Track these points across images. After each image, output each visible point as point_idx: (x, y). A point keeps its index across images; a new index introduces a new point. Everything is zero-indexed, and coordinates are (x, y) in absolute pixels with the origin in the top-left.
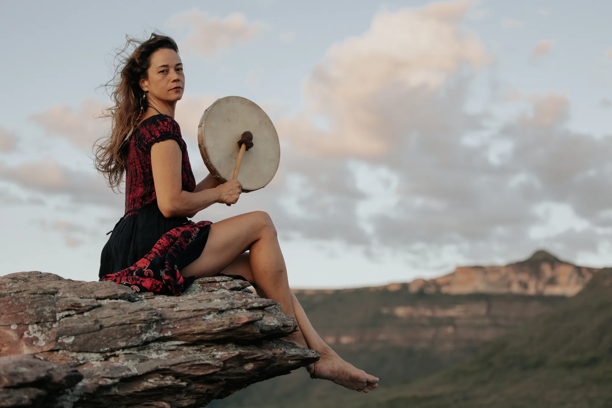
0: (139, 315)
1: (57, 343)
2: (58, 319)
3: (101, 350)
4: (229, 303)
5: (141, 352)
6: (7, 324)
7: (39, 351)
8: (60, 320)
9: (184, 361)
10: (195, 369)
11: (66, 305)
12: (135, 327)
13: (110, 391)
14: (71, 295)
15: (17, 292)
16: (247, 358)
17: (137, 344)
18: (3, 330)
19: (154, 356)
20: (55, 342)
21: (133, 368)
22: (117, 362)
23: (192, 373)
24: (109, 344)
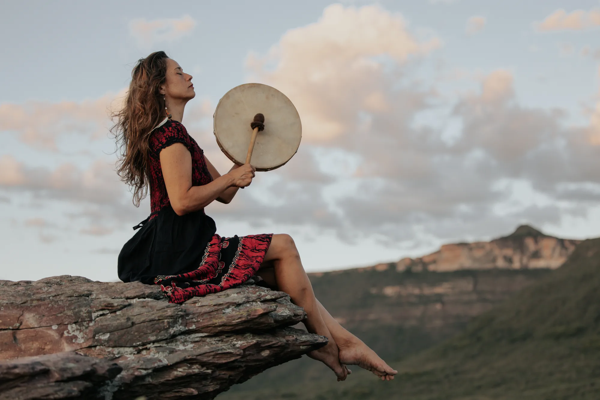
0: (166, 311)
1: (95, 340)
2: (93, 319)
3: (134, 344)
4: (244, 297)
5: (169, 344)
6: (48, 325)
7: (79, 348)
8: (95, 319)
9: (208, 351)
10: (218, 358)
11: (100, 305)
12: (163, 322)
13: (144, 381)
14: (104, 296)
15: (55, 296)
16: (263, 346)
17: (166, 338)
18: (45, 331)
19: (181, 347)
20: (92, 339)
21: (164, 359)
22: (149, 354)
23: (216, 361)
24: (140, 339)
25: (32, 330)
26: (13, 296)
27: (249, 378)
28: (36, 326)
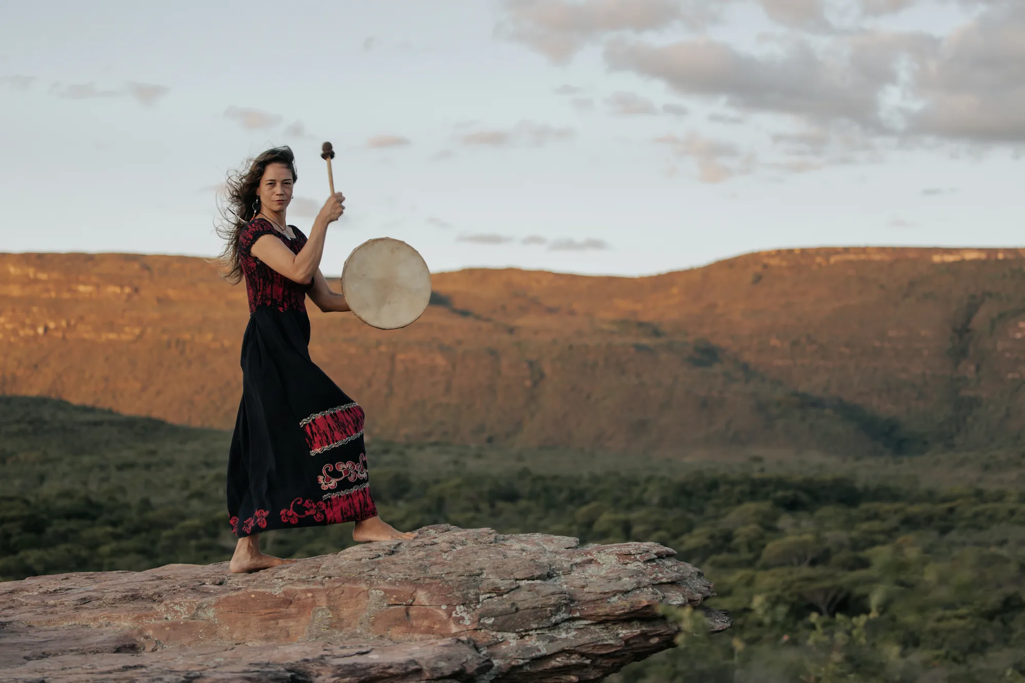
0: (550, 599)
1: (480, 624)
2: (481, 601)
3: (517, 630)
4: (636, 583)
5: (552, 631)
6: (438, 604)
7: (465, 629)
8: (483, 601)
9: (588, 642)
10: (598, 648)
11: (487, 588)
12: (546, 610)
13: (522, 669)
14: (494, 577)
15: (448, 573)
16: (650, 634)
17: (547, 626)
18: (435, 610)
19: (564, 635)
20: (477, 622)
21: (543, 648)
22: (531, 640)
23: (595, 652)
24: (523, 626)
25: (424, 607)
26: (409, 568)
27: (648, 657)
28: (427, 604)
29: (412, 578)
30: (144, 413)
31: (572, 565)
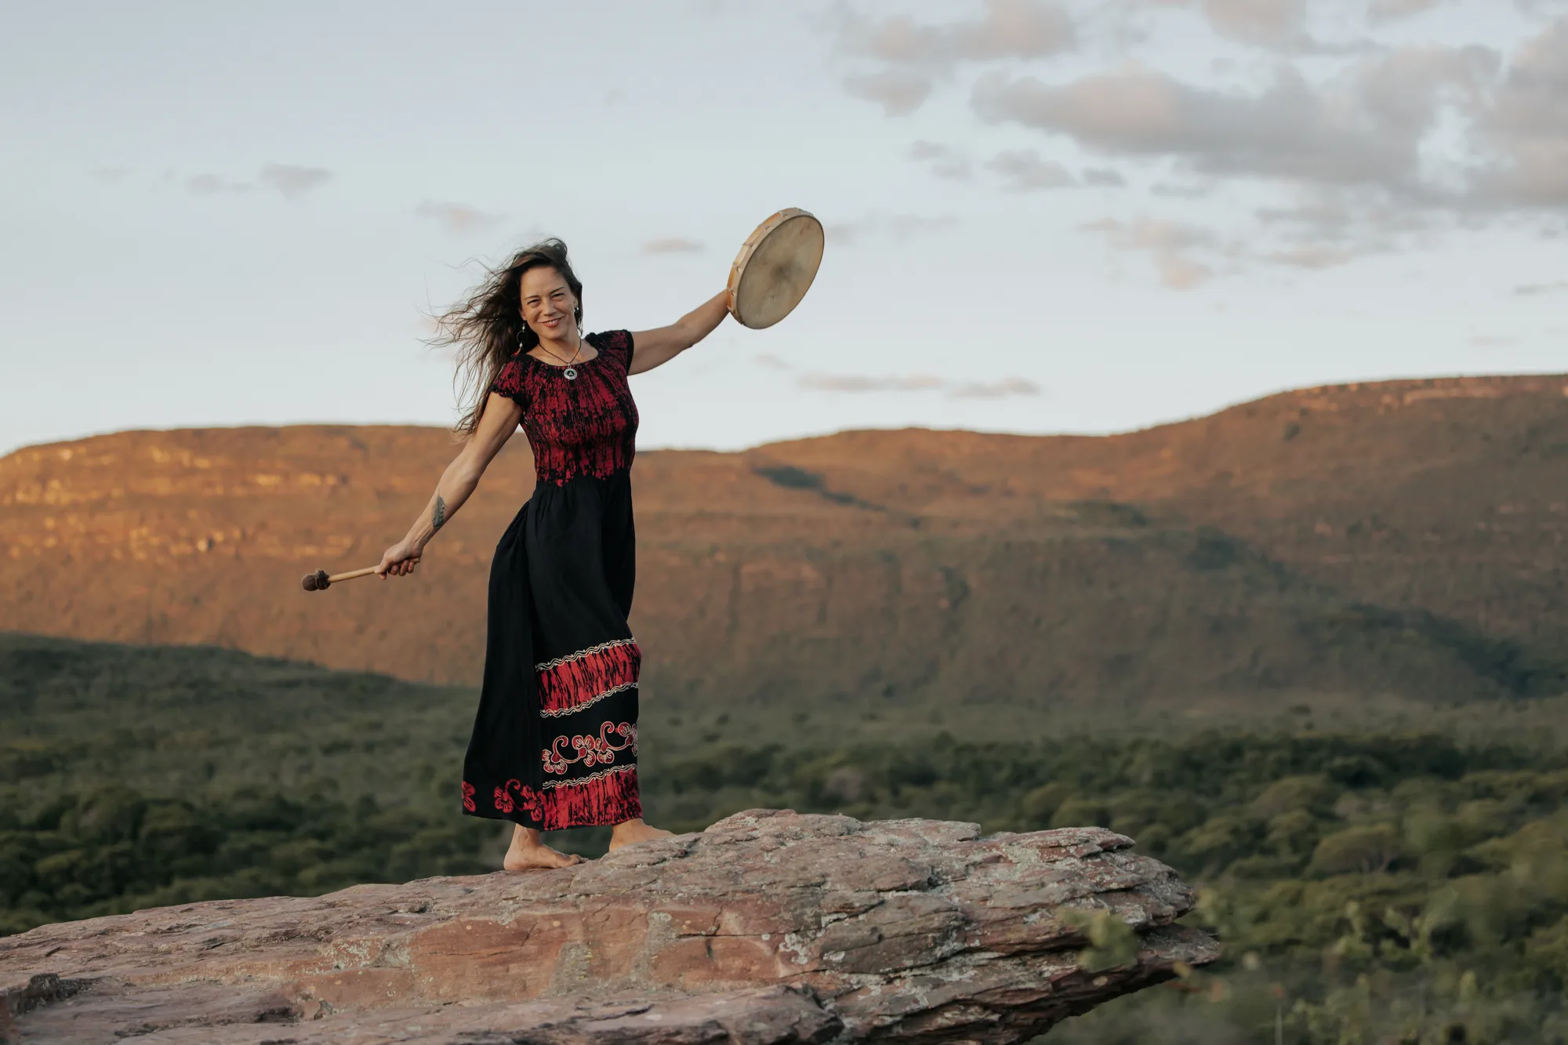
0: (933, 919)
1: (822, 961)
2: (823, 926)
3: (881, 971)
4: (1068, 890)
5: (937, 971)
6: (757, 933)
7: (799, 971)
8: (826, 926)
9: (993, 987)
10: (1010, 996)
11: (833, 905)
12: (926, 938)
13: (891, 1032)
14: (843, 887)
15: (771, 884)
16: (1093, 972)
17: (930, 962)
18: (751, 941)
19: (955, 976)
20: (819, 960)
21: (924, 998)
22: (903, 986)
23: (1006, 1001)
24: (890, 963)
25: (734, 938)
26: (710, 878)
27: (1094, 1008)
28: (739, 933)
29: (716, 893)
30: (360, 667)
31: (967, 866)
